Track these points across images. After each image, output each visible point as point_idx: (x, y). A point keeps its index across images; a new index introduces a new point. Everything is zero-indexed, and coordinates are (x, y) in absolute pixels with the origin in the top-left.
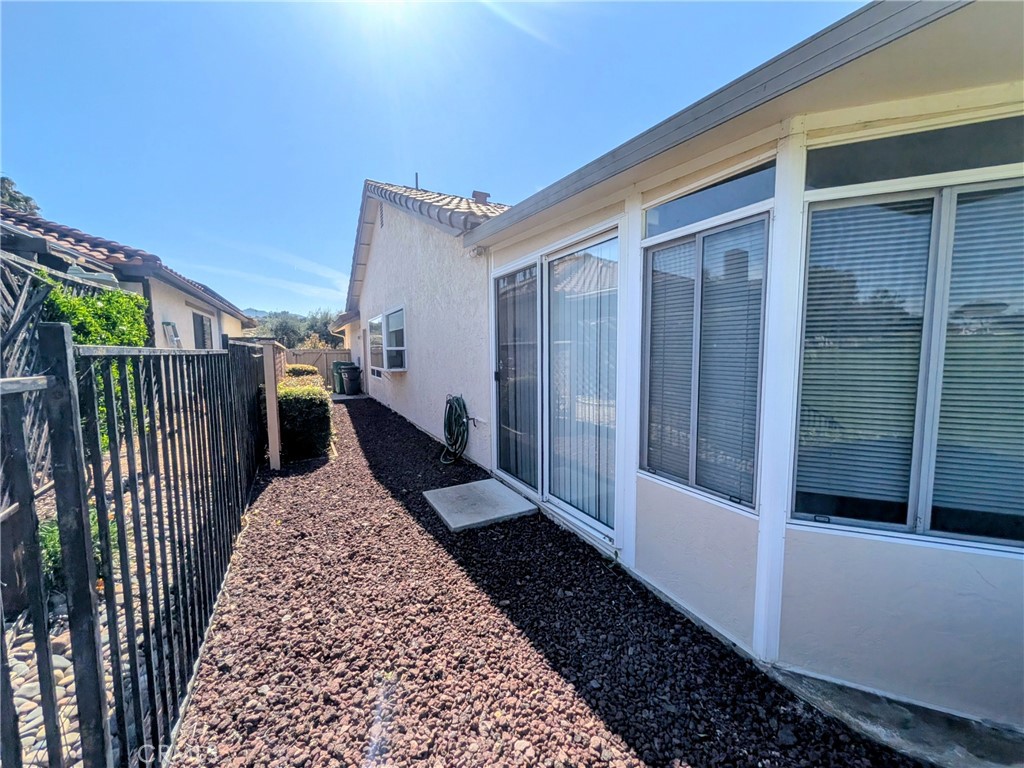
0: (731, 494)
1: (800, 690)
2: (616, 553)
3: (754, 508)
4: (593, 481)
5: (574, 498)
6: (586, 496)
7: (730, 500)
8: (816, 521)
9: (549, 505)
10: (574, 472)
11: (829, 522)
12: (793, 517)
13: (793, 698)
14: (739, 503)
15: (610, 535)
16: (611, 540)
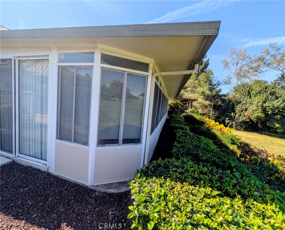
0: (83, 143)
1: (98, 189)
2: (48, 169)
3: (88, 146)
4: (39, 145)
5: (31, 153)
6: (36, 151)
7: (83, 145)
8: (102, 146)
9: (19, 158)
10: (31, 143)
11: (104, 146)
12: (97, 146)
13: (96, 191)
14: (85, 145)
15: (46, 163)
16: (46, 165)
